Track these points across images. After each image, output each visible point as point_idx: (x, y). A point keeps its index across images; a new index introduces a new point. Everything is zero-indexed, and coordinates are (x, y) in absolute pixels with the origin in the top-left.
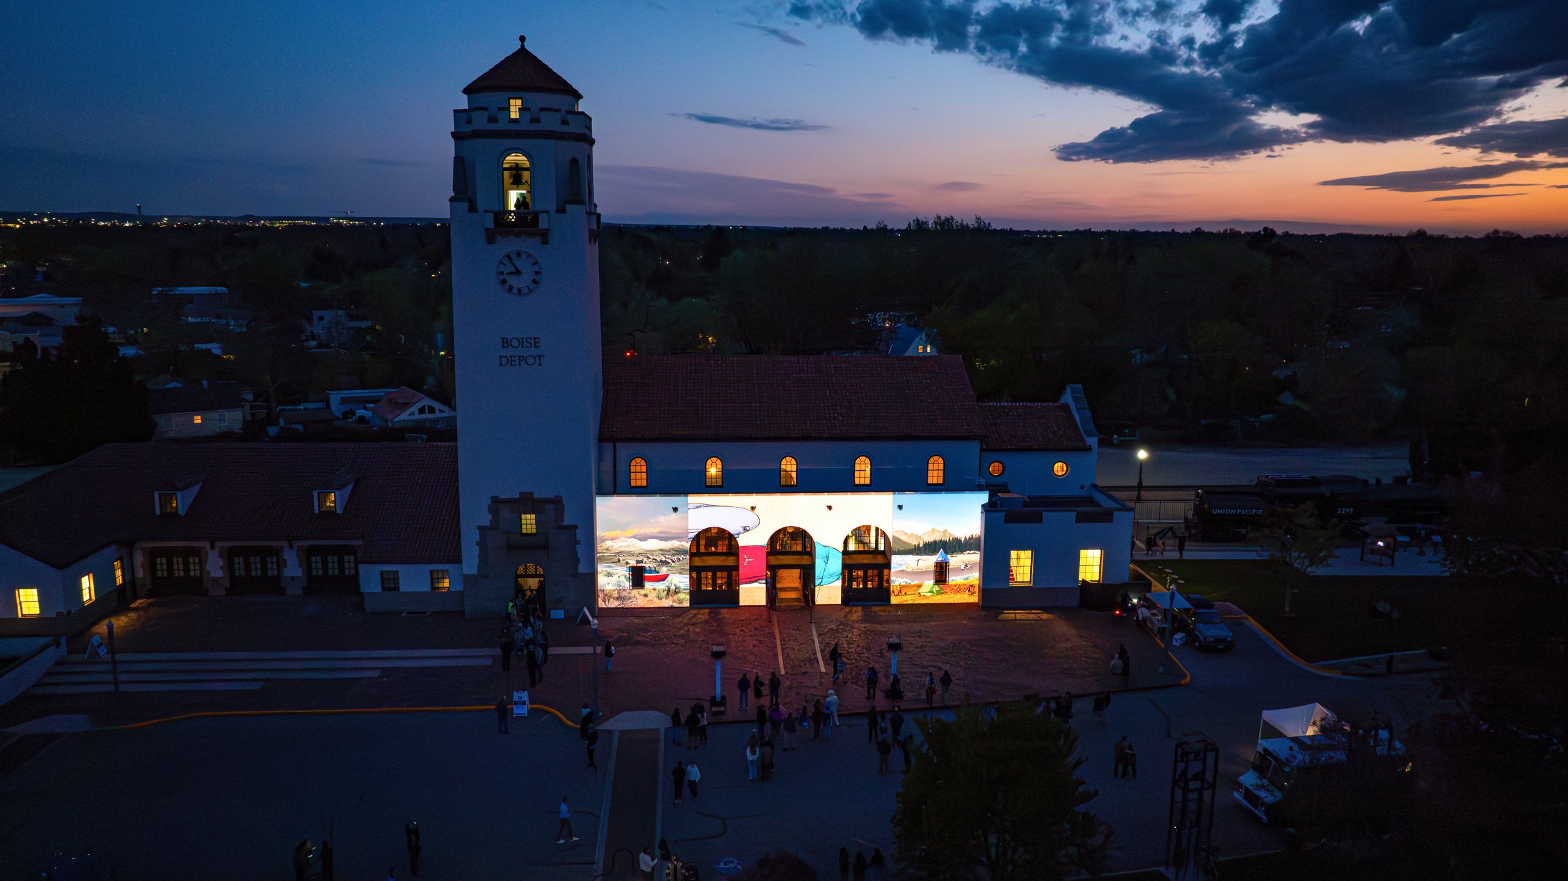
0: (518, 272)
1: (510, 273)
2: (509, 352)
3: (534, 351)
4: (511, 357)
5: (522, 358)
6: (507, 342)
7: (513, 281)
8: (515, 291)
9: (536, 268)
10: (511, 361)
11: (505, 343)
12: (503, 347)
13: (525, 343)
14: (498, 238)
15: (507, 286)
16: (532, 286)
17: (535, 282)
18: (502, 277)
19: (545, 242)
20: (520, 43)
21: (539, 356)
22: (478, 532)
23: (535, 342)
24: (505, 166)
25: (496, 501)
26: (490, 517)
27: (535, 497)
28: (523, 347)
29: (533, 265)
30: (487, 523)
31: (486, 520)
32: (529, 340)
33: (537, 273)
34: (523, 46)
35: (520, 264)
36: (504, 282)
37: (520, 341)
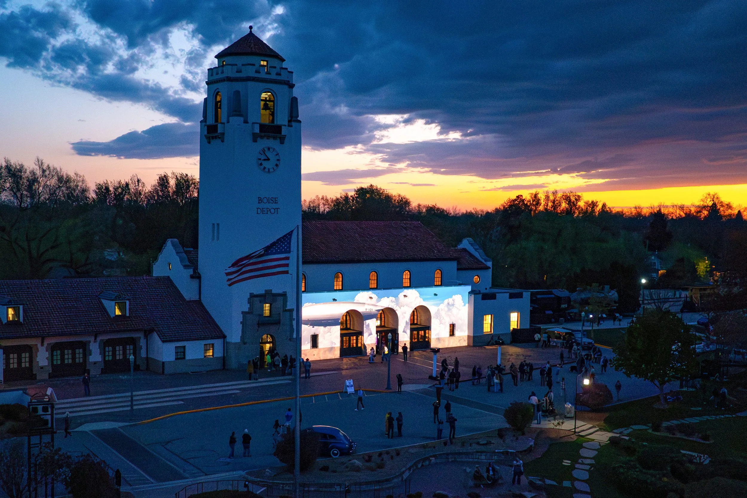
0: (268, 159)
1: (264, 160)
2: (261, 206)
3: (274, 206)
4: (263, 209)
5: (268, 210)
6: (261, 200)
7: (266, 164)
8: (267, 170)
9: (277, 157)
10: (262, 211)
11: (260, 200)
12: (259, 203)
13: (270, 201)
14: (259, 139)
15: (262, 167)
16: (275, 168)
17: (277, 165)
18: (260, 162)
19: (282, 142)
20: (249, 30)
21: (277, 209)
22: (242, 316)
23: (275, 200)
24: (262, 98)
25: (252, 296)
26: (248, 306)
27: (273, 292)
28: (269, 203)
29: (276, 155)
30: (247, 310)
31: (246, 308)
32: (272, 199)
33: (278, 160)
34: (251, 31)
35: (269, 154)
36: (261, 164)
37: (268, 199)
